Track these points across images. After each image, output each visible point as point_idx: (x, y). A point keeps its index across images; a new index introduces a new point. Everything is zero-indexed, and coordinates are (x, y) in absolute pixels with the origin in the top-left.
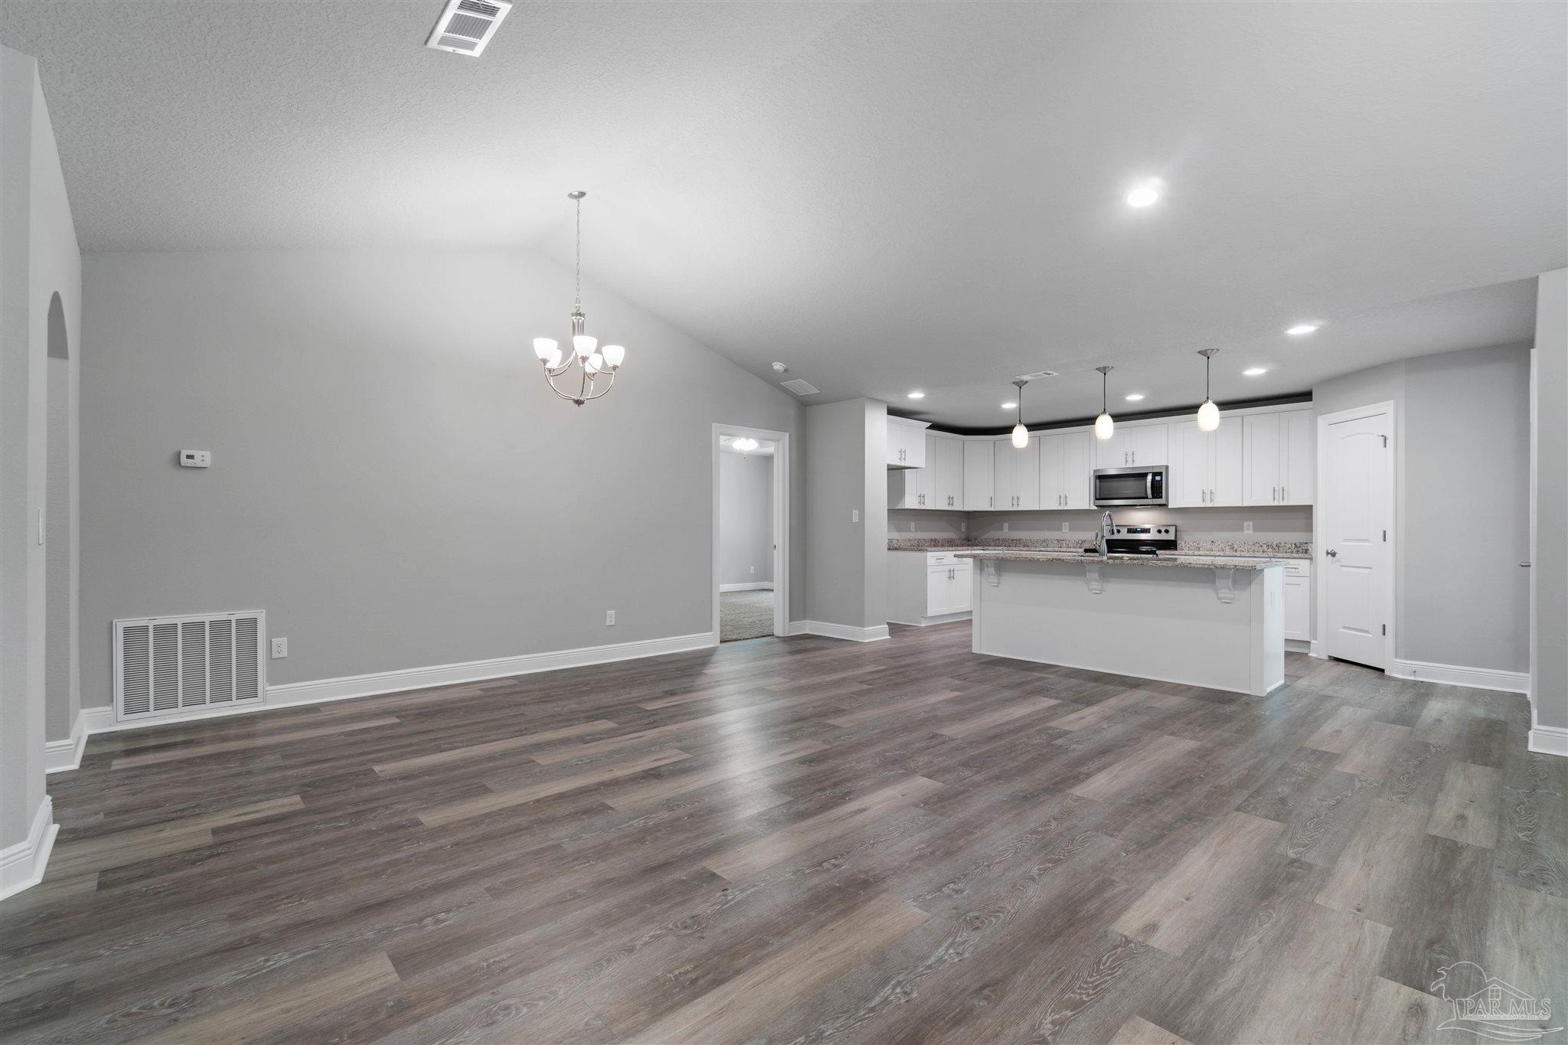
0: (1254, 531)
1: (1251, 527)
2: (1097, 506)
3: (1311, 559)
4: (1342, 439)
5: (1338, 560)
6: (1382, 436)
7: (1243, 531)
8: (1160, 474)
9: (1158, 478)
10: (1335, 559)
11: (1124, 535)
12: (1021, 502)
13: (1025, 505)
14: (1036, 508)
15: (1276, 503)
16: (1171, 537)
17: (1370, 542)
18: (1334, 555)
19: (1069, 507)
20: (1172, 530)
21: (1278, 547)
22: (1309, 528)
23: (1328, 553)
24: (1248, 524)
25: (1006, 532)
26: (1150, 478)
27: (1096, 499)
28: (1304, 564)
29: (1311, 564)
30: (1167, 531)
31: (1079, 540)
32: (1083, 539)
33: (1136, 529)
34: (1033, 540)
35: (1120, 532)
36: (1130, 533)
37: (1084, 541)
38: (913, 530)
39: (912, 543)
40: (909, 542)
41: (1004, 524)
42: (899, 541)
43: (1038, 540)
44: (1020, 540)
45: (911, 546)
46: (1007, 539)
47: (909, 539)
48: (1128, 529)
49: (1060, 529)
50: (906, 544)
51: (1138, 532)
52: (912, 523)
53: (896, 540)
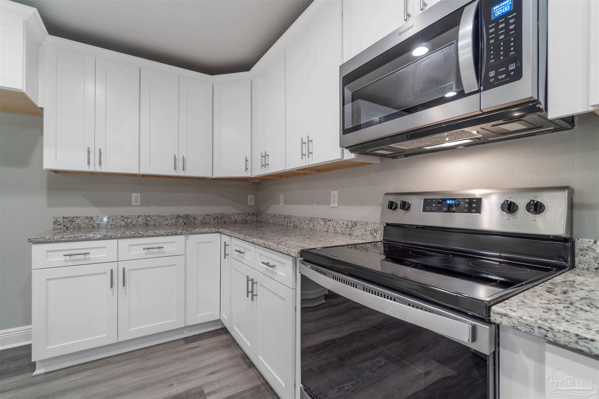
11: (418, 217)
25: (281, 206)
30: (536, 208)
31: (348, 221)
32: (354, 220)
33: (445, 200)
34: (300, 218)
35: (409, 208)
36: (431, 211)
37: (355, 224)
38: (135, 204)
39: (129, 221)
40: (122, 220)
41: (280, 195)
42: (95, 219)
43: (305, 218)
44: (290, 217)
45: (127, 226)
46: (280, 215)
47: (122, 216)
48: (425, 200)
49: (327, 202)
50: (114, 223)
51: (450, 209)
52: (134, 195)
53: (87, 218)
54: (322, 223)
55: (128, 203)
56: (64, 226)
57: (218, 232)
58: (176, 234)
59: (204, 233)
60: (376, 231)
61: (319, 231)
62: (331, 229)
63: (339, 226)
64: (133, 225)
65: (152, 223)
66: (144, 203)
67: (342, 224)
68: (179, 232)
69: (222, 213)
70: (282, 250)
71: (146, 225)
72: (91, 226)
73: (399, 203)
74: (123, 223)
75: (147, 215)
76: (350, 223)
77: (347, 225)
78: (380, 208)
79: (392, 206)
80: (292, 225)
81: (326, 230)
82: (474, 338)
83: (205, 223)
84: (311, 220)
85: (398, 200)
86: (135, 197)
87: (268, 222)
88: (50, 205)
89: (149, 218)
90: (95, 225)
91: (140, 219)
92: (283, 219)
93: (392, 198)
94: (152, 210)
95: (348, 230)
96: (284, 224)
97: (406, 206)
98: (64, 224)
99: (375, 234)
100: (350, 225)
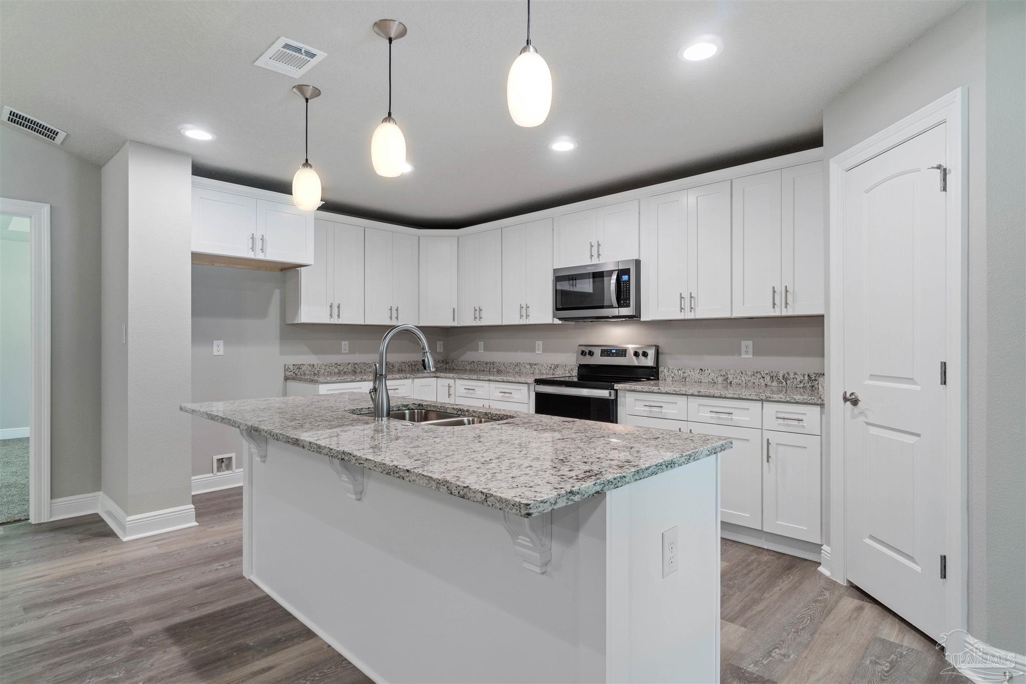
0: (754, 354)
1: (750, 349)
2: (560, 319)
3: (822, 405)
4: (867, 192)
5: (861, 413)
6: (939, 167)
7: (740, 354)
8: (627, 272)
9: (625, 278)
10: (856, 410)
11: (598, 360)
12: (483, 314)
13: (488, 320)
14: (499, 323)
15: (777, 313)
16: (649, 362)
17: (917, 384)
18: (855, 402)
19: (532, 321)
20: (651, 353)
21: (786, 379)
22: (820, 352)
23: (846, 399)
24: (747, 344)
25: (481, 353)
26: (614, 277)
27: (557, 309)
28: (811, 413)
29: (822, 413)
30: (645, 354)
31: (551, 365)
32: (556, 363)
33: (611, 350)
34: (505, 363)
35: (593, 354)
36: (604, 356)
37: (557, 366)
38: (345, 352)
39: (341, 368)
40: (336, 367)
41: (479, 343)
42: (316, 366)
43: (511, 363)
44: (493, 363)
45: (339, 373)
46: (481, 362)
47: (336, 364)
48: (602, 350)
49: (533, 350)
50: (329, 370)
51: (613, 355)
52: (343, 343)
53: (310, 365)
54: (528, 367)
55: (339, 352)
56: (294, 373)
57: (435, 377)
58: (406, 378)
59: (425, 377)
60: (572, 370)
61: (526, 373)
62: (537, 371)
63: (544, 368)
64: (345, 372)
65: (359, 370)
66: (351, 351)
67: (546, 367)
68: (408, 376)
69: (416, 360)
70: (520, 381)
71: (354, 372)
72: (313, 373)
73: (587, 351)
74: (336, 370)
75: (355, 362)
76: (553, 365)
77: (551, 368)
78: (576, 355)
79: (583, 353)
80: (495, 370)
81: (532, 372)
82: (610, 395)
83: (402, 370)
84: (517, 365)
85: (587, 350)
86: (345, 344)
87: (464, 369)
88: (281, 353)
89: (356, 366)
90: (316, 372)
91: (349, 366)
92: (485, 365)
93: (583, 348)
94: (358, 358)
95: (552, 371)
96: (485, 369)
97: (591, 354)
98: (294, 371)
99: (572, 372)
100: (553, 367)
